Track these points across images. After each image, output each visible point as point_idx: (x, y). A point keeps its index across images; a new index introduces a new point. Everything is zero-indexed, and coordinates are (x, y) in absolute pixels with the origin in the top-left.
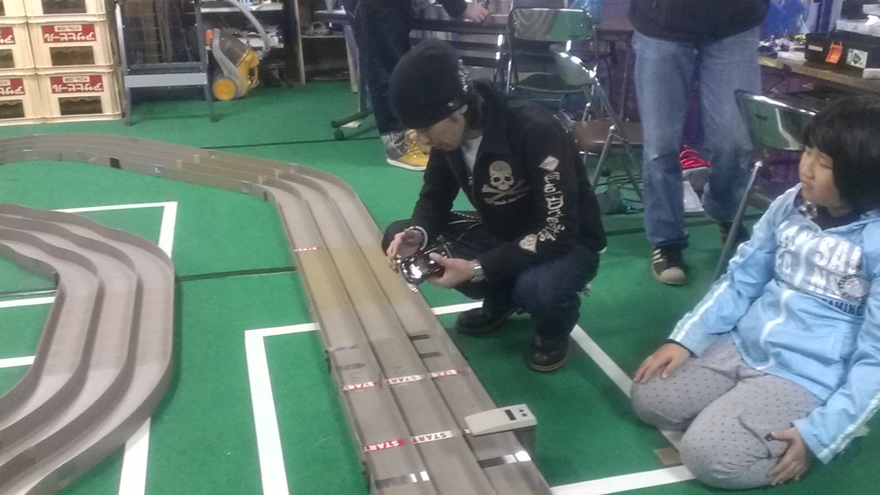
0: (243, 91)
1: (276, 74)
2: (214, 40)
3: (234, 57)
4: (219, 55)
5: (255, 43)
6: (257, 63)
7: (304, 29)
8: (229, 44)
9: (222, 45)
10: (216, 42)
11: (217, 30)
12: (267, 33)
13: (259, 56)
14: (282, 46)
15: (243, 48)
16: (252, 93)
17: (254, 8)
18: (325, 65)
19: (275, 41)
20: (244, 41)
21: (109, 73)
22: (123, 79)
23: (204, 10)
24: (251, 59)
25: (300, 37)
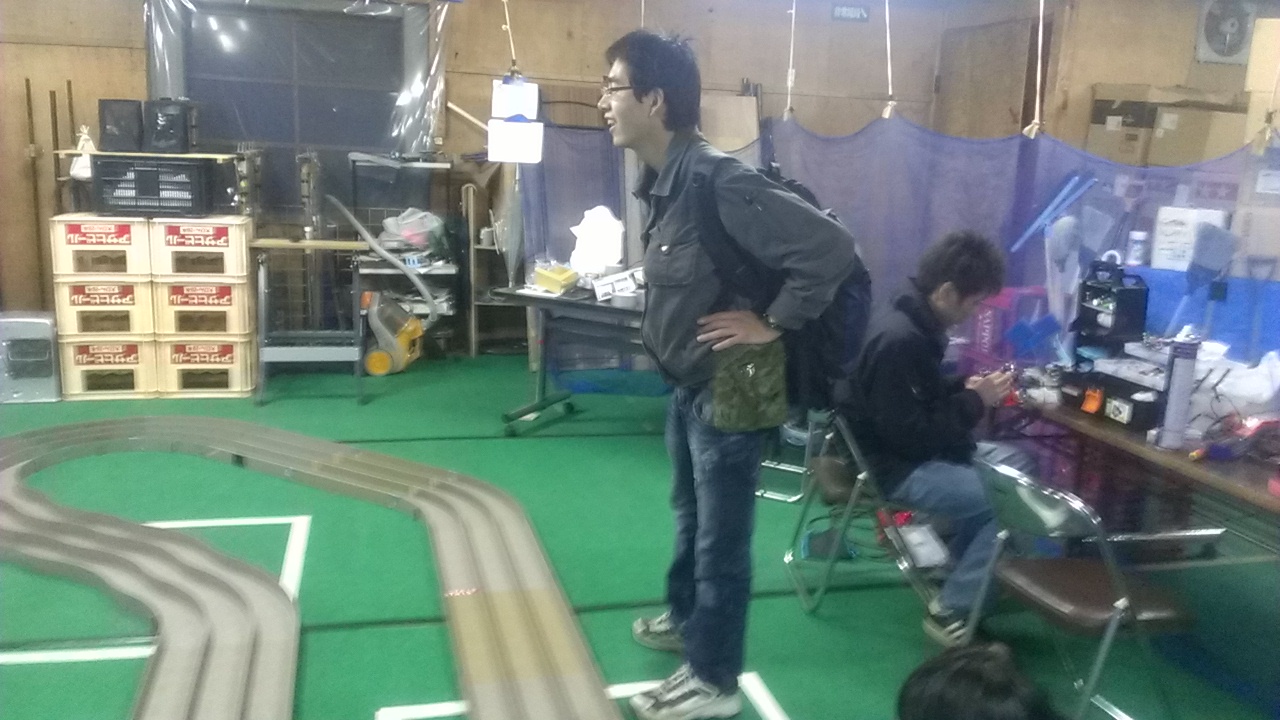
0: (402, 365)
1: (442, 343)
2: (372, 305)
3: (394, 326)
4: (376, 323)
5: (421, 309)
6: (420, 333)
7: (480, 293)
8: (389, 311)
9: (381, 312)
10: (375, 309)
11: (377, 295)
12: (435, 298)
13: (424, 325)
14: (451, 313)
15: (406, 315)
16: (412, 367)
17: (423, 271)
18: (502, 334)
19: (443, 306)
20: (406, 307)
21: (242, 343)
22: (258, 350)
23: (364, 271)
24: (415, 328)
25: (474, 303)
